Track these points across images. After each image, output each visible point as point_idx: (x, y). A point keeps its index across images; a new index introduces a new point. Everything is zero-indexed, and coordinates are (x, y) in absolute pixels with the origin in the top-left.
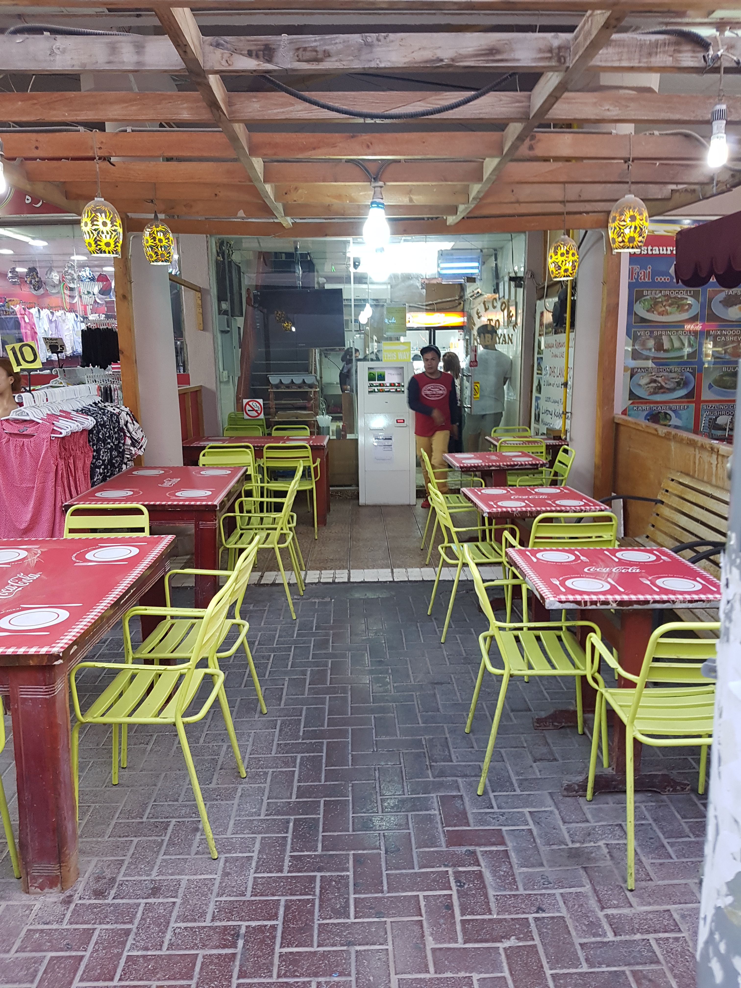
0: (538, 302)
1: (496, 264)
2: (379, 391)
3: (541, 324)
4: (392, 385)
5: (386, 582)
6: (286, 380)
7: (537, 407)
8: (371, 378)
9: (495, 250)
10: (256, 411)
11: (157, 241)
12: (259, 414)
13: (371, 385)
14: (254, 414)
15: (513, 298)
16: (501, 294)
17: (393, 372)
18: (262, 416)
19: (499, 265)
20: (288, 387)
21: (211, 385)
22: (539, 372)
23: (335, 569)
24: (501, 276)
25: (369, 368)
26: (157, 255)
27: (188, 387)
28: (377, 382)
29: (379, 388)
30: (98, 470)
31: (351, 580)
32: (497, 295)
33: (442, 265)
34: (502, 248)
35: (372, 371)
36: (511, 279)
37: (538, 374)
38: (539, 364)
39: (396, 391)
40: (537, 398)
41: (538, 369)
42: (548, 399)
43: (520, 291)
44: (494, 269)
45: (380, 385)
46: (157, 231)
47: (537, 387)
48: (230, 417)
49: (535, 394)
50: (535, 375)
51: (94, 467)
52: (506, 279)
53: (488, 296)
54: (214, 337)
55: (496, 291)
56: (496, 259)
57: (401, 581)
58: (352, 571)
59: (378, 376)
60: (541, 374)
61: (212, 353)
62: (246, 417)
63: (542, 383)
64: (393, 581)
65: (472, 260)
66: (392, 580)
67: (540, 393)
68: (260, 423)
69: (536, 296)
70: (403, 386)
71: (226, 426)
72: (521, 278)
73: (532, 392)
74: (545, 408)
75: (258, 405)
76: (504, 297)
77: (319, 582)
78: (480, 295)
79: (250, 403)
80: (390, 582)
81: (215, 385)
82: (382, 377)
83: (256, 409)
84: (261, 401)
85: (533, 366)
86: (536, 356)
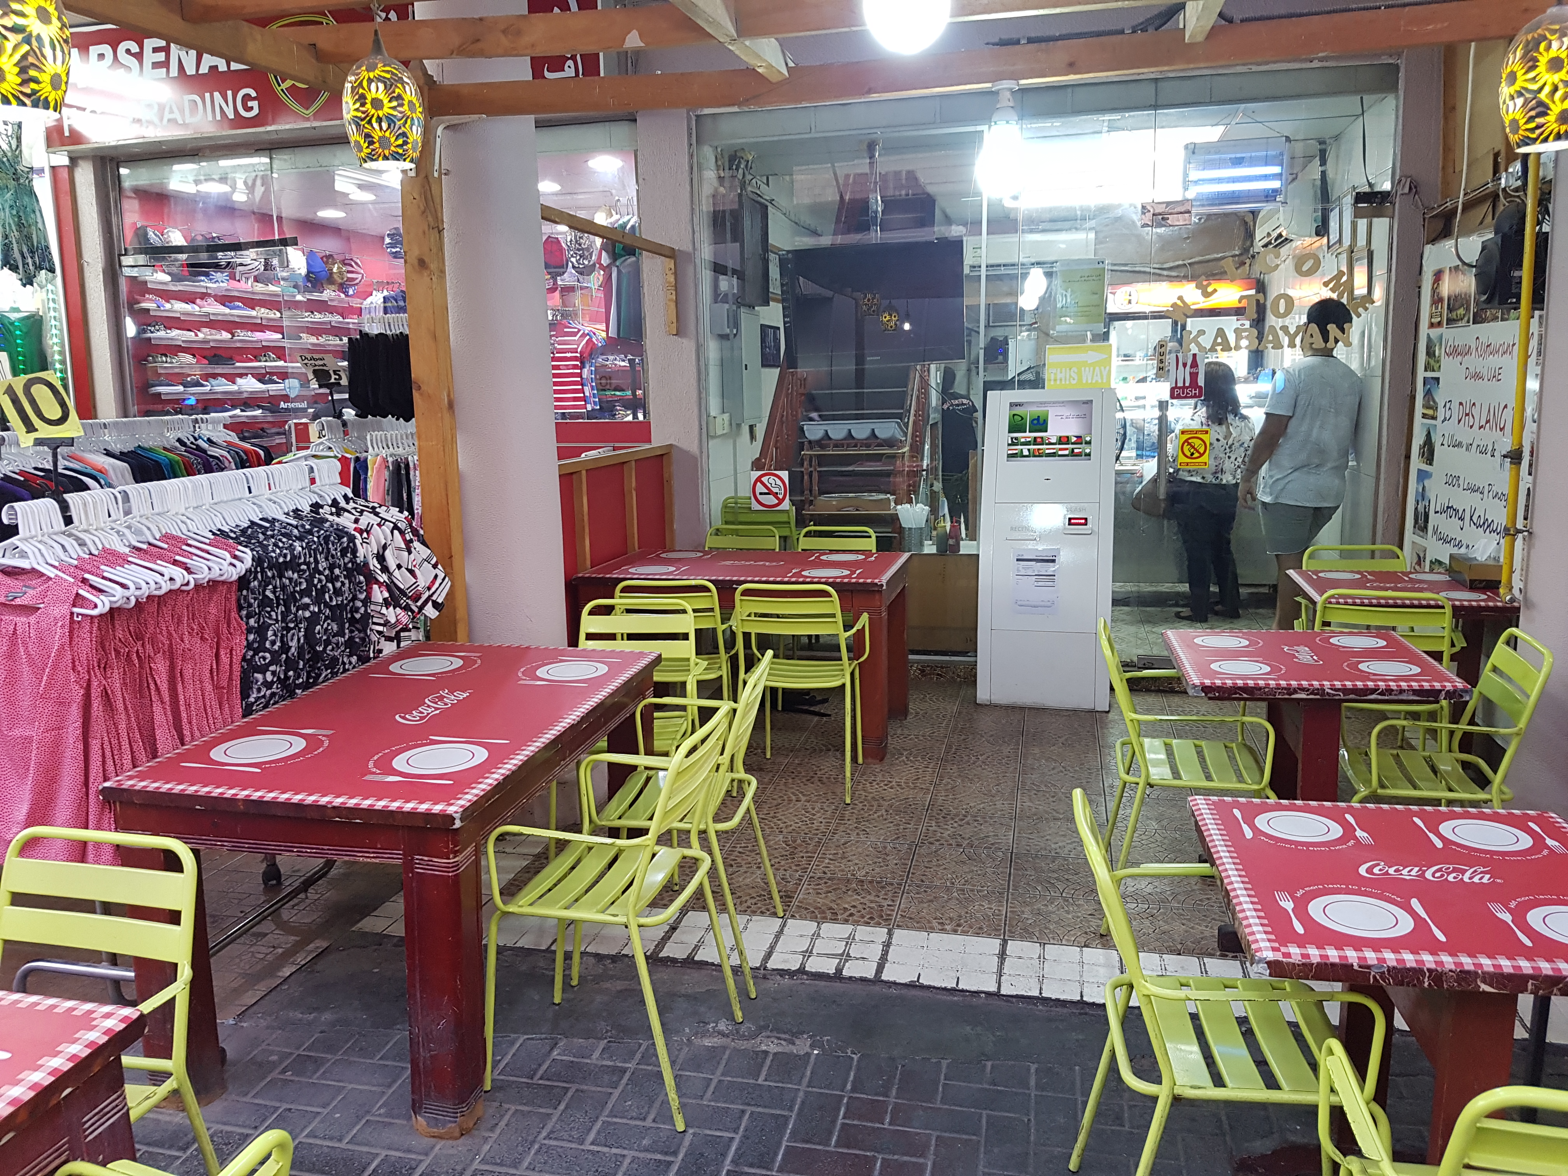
0: (1428, 248)
1: (1323, 173)
2: (1033, 454)
3: (1437, 300)
4: (1064, 440)
5: (977, 993)
6: (837, 430)
7: (1422, 495)
8: (1016, 426)
9: (1322, 142)
10: (775, 495)
11: (368, 106)
12: (781, 501)
13: (1014, 442)
14: (771, 500)
15: (1362, 241)
16: (1334, 237)
17: (1066, 411)
18: (786, 505)
19: (1330, 174)
20: (838, 445)
21: (688, 442)
22: (1430, 412)
23: (856, 923)
24: (1334, 196)
25: (1012, 405)
26: (371, 143)
27: (647, 446)
28: (1029, 435)
29: (1032, 447)
30: (259, 676)
31: (884, 977)
32: (1325, 240)
33: (1194, 175)
34: (1337, 138)
35: (1018, 411)
36: (1360, 198)
37: (1424, 416)
38: (1428, 394)
39: (1073, 454)
40: (1423, 475)
41: (1426, 406)
42: (1453, 481)
43: (1381, 225)
44: (1319, 183)
45: (1035, 441)
46: (370, 81)
47: (1422, 448)
48: (725, 506)
49: (1416, 463)
50: (1418, 419)
51: (249, 668)
52: (1348, 200)
53: (1305, 242)
54: (699, 349)
55: (1322, 230)
56: (1323, 162)
57: (1017, 996)
58: (897, 932)
59: (1032, 422)
60: (1434, 418)
61: (693, 381)
62: (756, 506)
63: (1437, 439)
64: (997, 995)
65: (1267, 162)
66: (993, 988)
67: (1430, 460)
68: (784, 518)
69: (1422, 236)
70: (1089, 443)
71: (718, 523)
72: (1384, 196)
73: (1408, 457)
74: (1443, 501)
75: (779, 482)
76: (1340, 241)
77: (802, 971)
78: (1282, 241)
79: (764, 479)
80: (988, 994)
81: (696, 442)
82: (1040, 424)
83: (775, 490)
84: (785, 475)
85: (1413, 398)
86: (1421, 374)
